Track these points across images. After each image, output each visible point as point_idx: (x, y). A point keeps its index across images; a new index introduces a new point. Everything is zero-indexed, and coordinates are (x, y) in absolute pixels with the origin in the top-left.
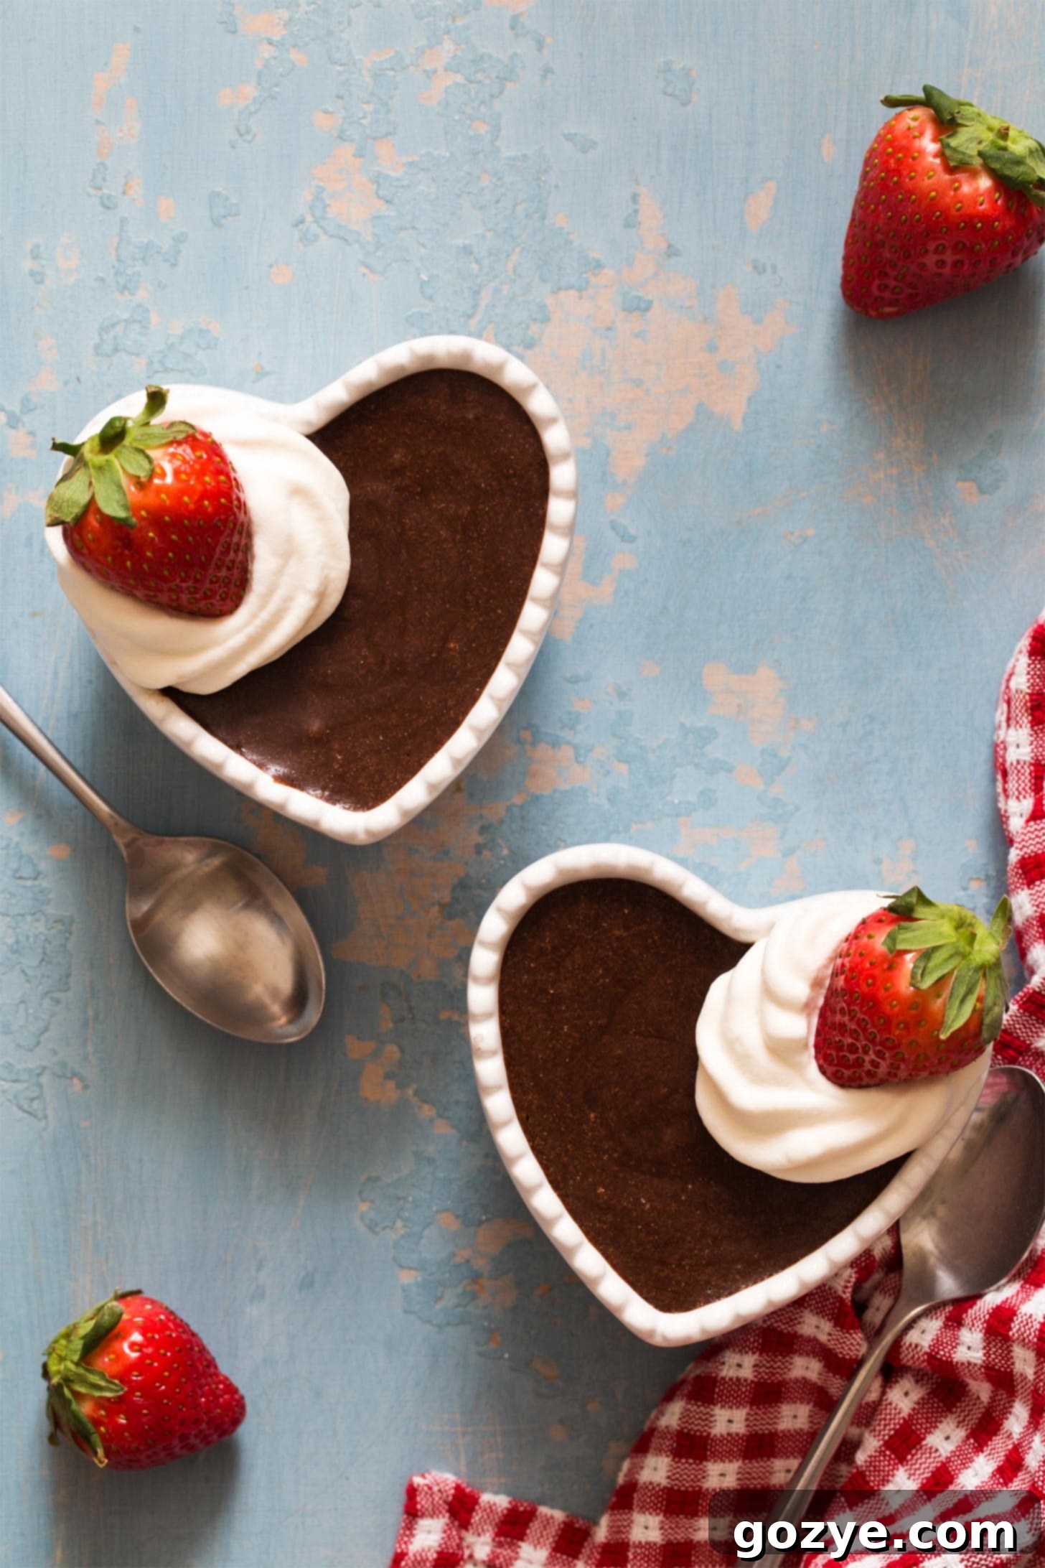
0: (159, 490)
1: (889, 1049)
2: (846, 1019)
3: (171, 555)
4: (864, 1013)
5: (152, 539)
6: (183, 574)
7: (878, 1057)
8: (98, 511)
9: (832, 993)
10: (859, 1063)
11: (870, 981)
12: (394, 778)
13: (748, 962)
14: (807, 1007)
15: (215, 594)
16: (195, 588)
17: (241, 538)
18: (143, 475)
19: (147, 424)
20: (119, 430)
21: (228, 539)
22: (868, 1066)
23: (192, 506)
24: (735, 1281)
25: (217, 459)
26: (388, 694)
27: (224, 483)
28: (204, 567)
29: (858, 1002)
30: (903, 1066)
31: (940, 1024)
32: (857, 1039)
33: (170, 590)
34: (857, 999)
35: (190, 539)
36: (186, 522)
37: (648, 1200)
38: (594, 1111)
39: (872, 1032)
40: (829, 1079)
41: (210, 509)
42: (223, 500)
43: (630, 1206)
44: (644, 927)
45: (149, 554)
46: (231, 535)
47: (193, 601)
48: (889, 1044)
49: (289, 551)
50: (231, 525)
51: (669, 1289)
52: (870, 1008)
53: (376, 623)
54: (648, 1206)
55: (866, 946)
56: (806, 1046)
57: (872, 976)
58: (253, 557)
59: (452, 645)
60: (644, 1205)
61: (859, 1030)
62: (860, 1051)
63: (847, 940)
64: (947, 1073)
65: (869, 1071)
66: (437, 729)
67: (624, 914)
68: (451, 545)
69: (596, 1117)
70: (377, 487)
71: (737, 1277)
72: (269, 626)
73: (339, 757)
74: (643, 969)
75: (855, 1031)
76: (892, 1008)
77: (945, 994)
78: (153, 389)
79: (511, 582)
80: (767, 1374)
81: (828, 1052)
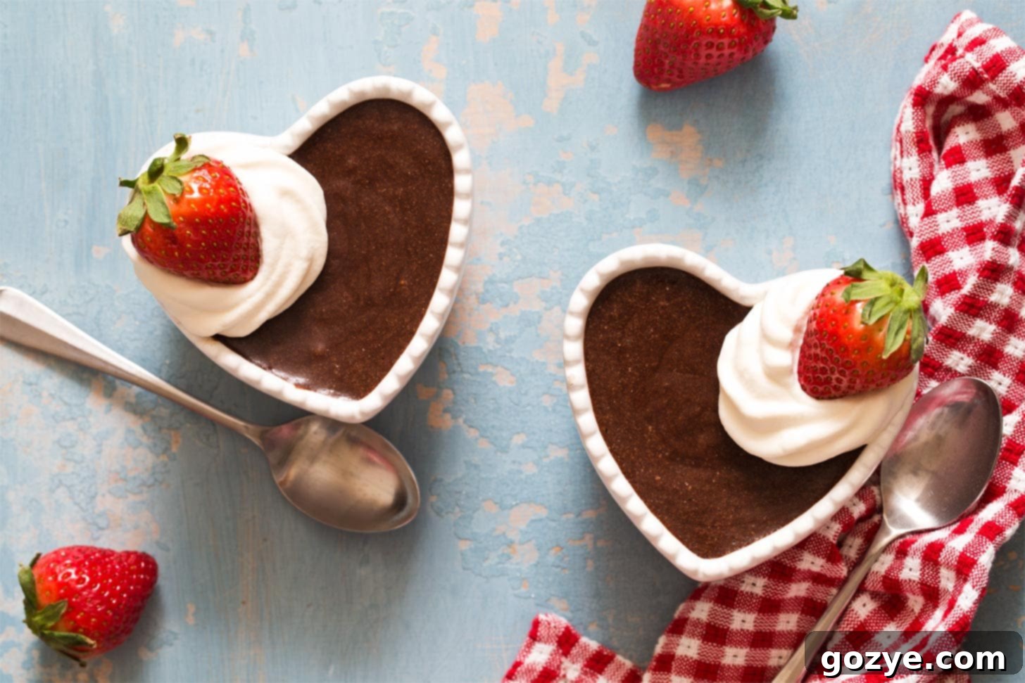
0: (190, 201)
1: (848, 368)
2: (818, 351)
3: (203, 244)
4: (831, 344)
5: (190, 235)
6: (214, 256)
7: (841, 375)
8: (152, 222)
9: (808, 334)
10: (828, 381)
11: (834, 323)
12: (376, 376)
13: (750, 318)
14: (791, 346)
15: (239, 268)
16: (224, 265)
17: (250, 228)
18: (178, 194)
19: (178, 159)
20: (159, 166)
21: (241, 230)
22: (834, 383)
23: (212, 210)
24: (751, 536)
25: (227, 177)
26: (365, 320)
27: (233, 192)
28: (228, 250)
29: (826, 337)
30: (858, 381)
31: (882, 350)
32: (826, 364)
33: (207, 268)
34: (825, 336)
35: (215, 232)
36: (210, 221)
37: (690, 484)
38: (650, 424)
39: (836, 358)
40: (808, 394)
41: (225, 211)
42: (234, 204)
43: (678, 488)
44: (680, 299)
45: (189, 246)
46: (243, 227)
47: (224, 274)
48: (848, 365)
49: (285, 233)
50: (242, 219)
51: (707, 543)
52: (834, 341)
53: (351, 274)
54: (690, 488)
55: (829, 300)
56: (791, 371)
57: (834, 319)
58: (261, 240)
59: (402, 282)
60: (687, 487)
61: (828, 358)
62: (829, 372)
63: (817, 298)
64: (889, 385)
65: (835, 386)
66: (400, 339)
67: (666, 290)
68: (393, 216)
69: (653, 429)
70: (341, 184)
71: (753, 533)
72: (278, 284)
73: (337, 366)
74: (680, 328)
75: (825, 358)
76: (848, 340)
77: (885, 329)
78: (178, 136)
79: (436, 235)
80: (772, 593)
81: (808, 375)
